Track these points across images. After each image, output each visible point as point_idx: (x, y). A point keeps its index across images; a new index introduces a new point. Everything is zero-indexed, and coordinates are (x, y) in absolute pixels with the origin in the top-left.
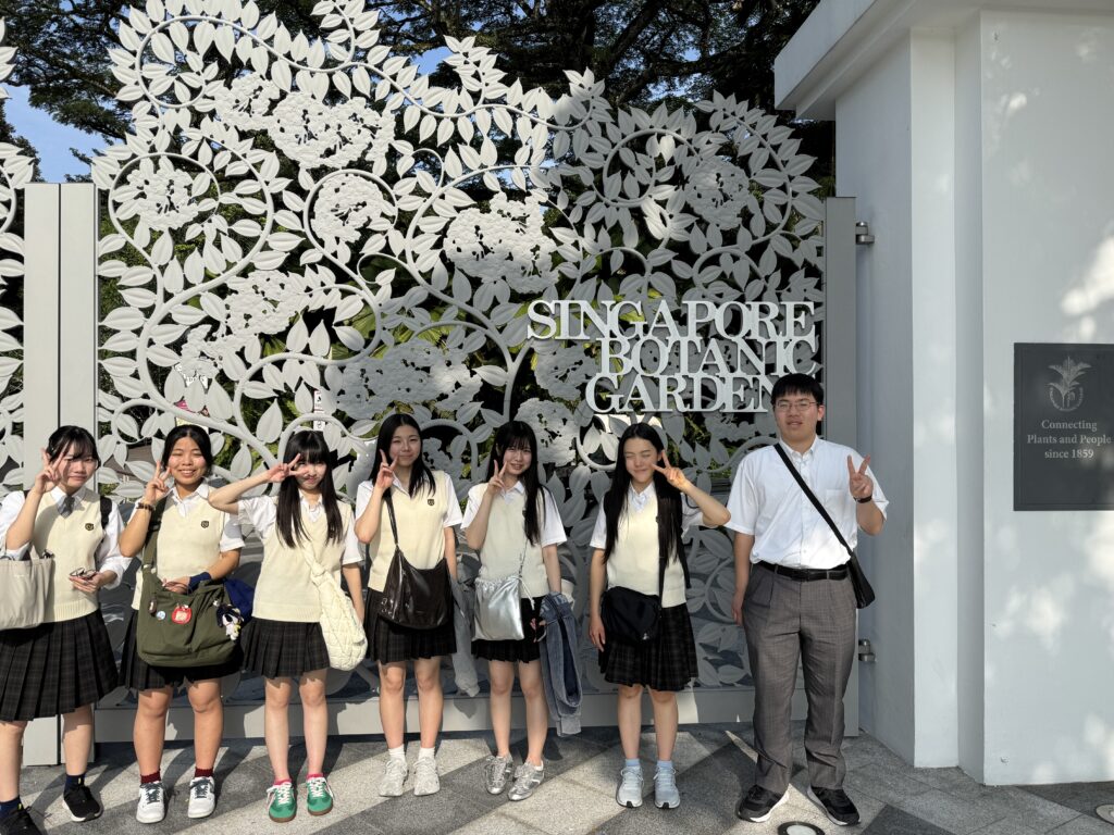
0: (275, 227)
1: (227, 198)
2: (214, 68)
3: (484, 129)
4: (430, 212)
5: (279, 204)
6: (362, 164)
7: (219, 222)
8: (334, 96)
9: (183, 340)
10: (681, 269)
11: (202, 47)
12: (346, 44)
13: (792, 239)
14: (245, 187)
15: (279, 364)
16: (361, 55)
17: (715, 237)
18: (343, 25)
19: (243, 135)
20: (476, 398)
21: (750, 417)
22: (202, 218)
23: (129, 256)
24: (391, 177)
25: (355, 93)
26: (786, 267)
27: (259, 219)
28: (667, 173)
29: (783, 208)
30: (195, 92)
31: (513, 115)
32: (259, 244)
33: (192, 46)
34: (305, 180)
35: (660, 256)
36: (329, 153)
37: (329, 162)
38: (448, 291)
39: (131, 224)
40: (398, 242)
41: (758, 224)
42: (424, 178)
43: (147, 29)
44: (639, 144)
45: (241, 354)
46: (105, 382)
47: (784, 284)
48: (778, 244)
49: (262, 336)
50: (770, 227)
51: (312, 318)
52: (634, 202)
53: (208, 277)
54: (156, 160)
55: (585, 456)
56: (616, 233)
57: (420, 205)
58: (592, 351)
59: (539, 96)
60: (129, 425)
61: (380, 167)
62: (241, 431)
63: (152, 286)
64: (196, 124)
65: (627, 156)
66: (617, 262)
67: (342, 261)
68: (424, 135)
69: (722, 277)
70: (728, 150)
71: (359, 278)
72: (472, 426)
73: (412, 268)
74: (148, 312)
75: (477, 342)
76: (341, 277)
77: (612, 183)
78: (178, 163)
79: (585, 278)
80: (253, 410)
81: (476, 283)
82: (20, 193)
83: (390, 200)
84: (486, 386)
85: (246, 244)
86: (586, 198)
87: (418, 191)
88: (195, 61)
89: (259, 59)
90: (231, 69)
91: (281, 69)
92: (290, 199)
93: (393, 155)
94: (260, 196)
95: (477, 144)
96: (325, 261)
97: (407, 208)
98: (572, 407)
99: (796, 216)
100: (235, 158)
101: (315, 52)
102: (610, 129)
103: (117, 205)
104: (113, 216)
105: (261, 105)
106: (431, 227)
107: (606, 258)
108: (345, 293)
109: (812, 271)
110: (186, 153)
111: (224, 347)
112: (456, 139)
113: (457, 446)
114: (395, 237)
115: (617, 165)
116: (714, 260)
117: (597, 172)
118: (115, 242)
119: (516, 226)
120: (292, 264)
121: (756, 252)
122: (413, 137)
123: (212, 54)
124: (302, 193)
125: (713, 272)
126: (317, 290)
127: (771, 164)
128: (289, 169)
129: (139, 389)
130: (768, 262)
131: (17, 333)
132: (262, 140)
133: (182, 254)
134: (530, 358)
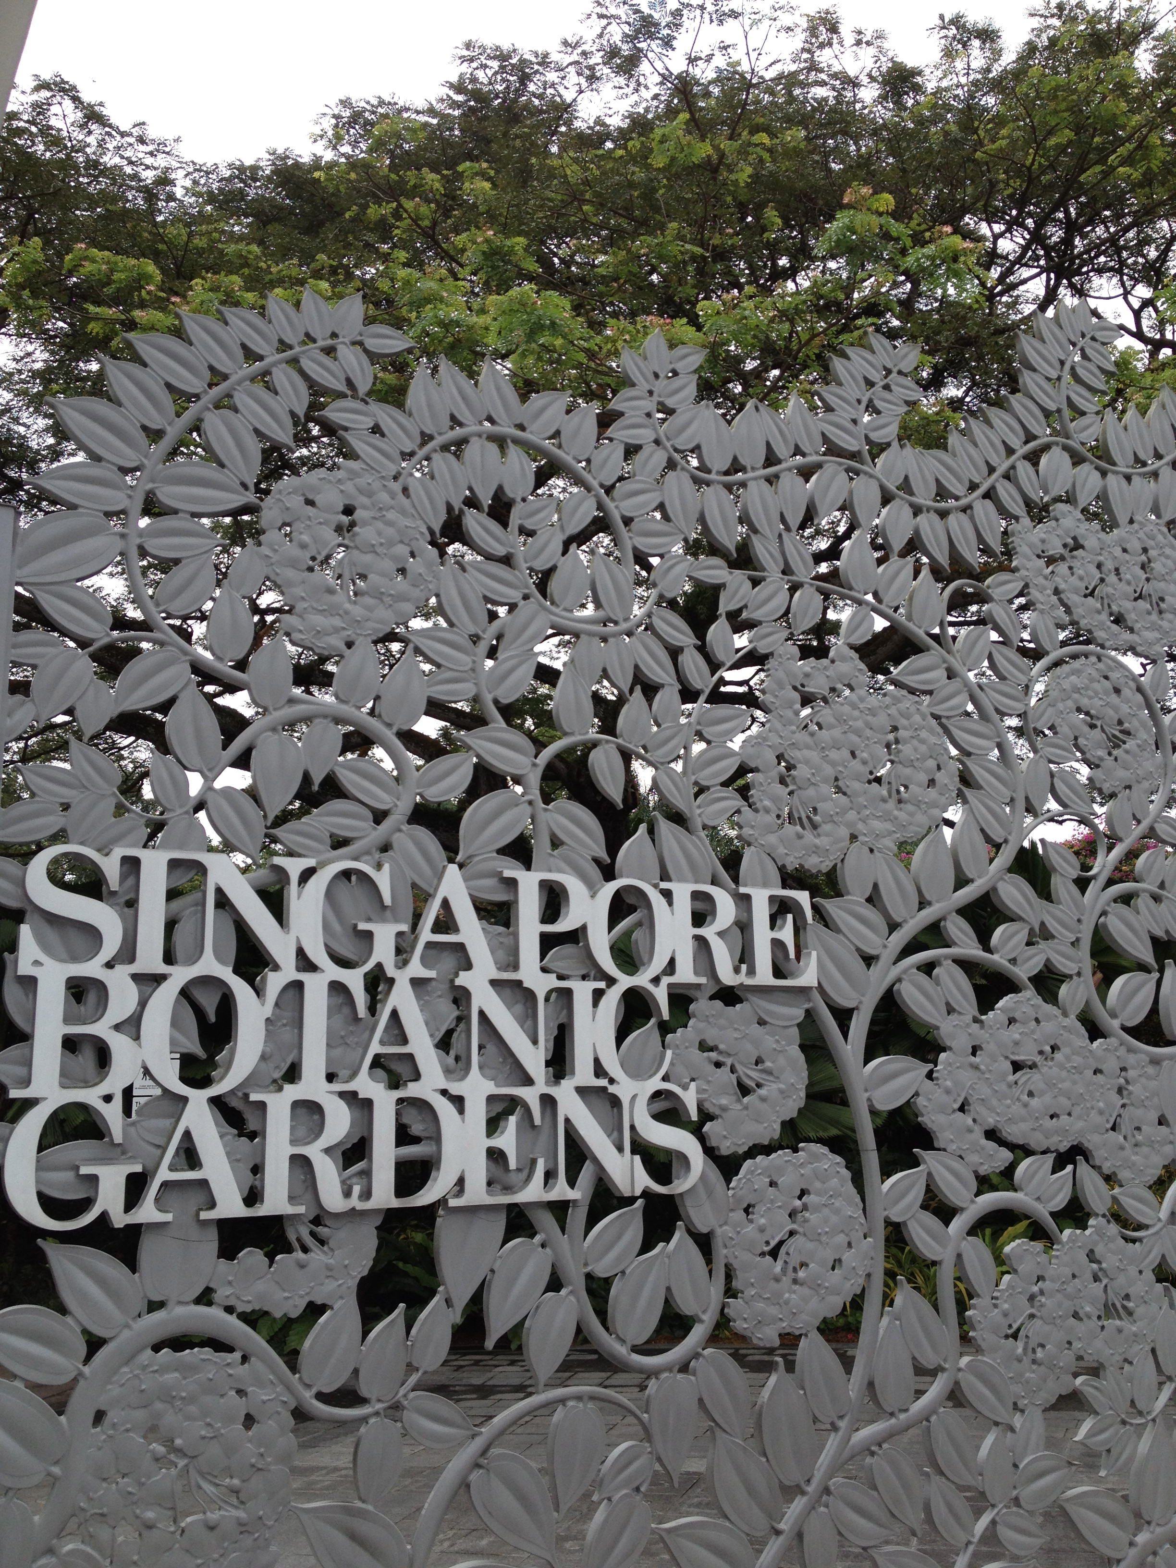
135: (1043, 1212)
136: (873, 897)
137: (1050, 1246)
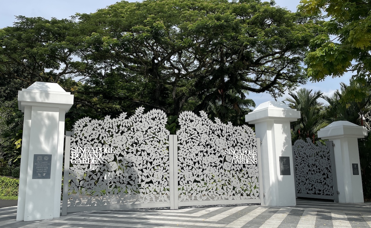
0: (197, 140)
1: (191, 137)
2: (190, 120)
3: (219, 129)
4: (214, 139)
5: (197, 138)
6: (206, 133)
7: (190, 140)
8: (203, 125)
9: (187, 154)
10: (241, 146)
11: (188, 118)
12: (204, 118)
13: (253, 143)
14: (193, 135)
15: (197, 157)
16: (206, 119)
17: (245, 142)
18: (204, 116)
19: (193, 129)
20: (219, 162)
21: (250, 165)
22: (189, 139)
23: (181, 144)
24: (209, 134)
25: (205, 124)
26: (253, 146)
27: (195, 139)
28: (239, 134)
29: (252, 139)
30: (188, 124)
31: (223, 127)
32: (195, 142)
33: (187, 118)
34: (200, 134)
35: (239, 144)
37: (202, 132)
38: (216, 148)
39: (181, 140)
40: (210, 142)
41: (249, 140)
42: (213, 134)
43: (183, 116)
44: (236, 131)
45: (193, 156)
46: (178, 160)
47: (253, 148)
48: (252, 143)
49: (196, 154)
50: (251, 141)
51: (201, 152)
52: (236, 138)
53: (190, 146)
54: (183, 132)
55: (232, 169)
56: (234, 141)
57: (213, 138)
58: (232, 156)
59: (225, 125)
60: (181, 165)
61: (208, 133)
62: (193, 166)
63: (183, 148)
64: (188, 128)
65: (235, 132)
66: (234, 145)
67: (204, 145)
68: (213, 130)
69: (246, 147)
70: (246, 132)
71: (206, 147)
72: (219, 165)
73: (212, 145)
74: (183, 151)
75: (219, 155)
76: (204, 147)
77: (233, 135)
78: (186, 132)
79: (231, 146)
80: (195, 163)
81: (219, 147)
82: (168, 136)
83: (209, 137)
84: (220, 160)
86: (230, 137)
87: (212, 136)
88: (187, 120)
89: (194, 119)
90: (192, 121)
91: (197, 121)
92: (198, 137)
93: (209, 132)
94: (195, 136)
95: (218, 130)
96: (202, 145)
97: (211, 138)
98: (230, 163)
99: (253, 140)
100: (192, 132)
101: (201, 119)
102: (233, 129)
103: (179, 137)
104: (179, 139)
105: (195, 125)
106: (214, 140)
107: (233, 144)
108: (205, 148)
109: (255, 146)
110: (187, 131)
111: (191, 155)
112: (216, 130)
113: (217, 168)
114: (210, 141)
116: (245, 145)
117: (232, 134)
118: (179, 142)
119: (223, 140)
120: (199, 145)
121: (249, 144)
122: (211, 129)
123: (190, 119)
124: (200, 136)
125: (245, 146)
126: (201, 148)
127: (251, 133)
128: (198, 133)
129: (182, 160)
130: (251, 145)
131: (168, 153)
132: (195, 130)
133: (187, 143)
134: (225, 157)
135: (130, 166)
136: (120, 148)
137: (130, 168)
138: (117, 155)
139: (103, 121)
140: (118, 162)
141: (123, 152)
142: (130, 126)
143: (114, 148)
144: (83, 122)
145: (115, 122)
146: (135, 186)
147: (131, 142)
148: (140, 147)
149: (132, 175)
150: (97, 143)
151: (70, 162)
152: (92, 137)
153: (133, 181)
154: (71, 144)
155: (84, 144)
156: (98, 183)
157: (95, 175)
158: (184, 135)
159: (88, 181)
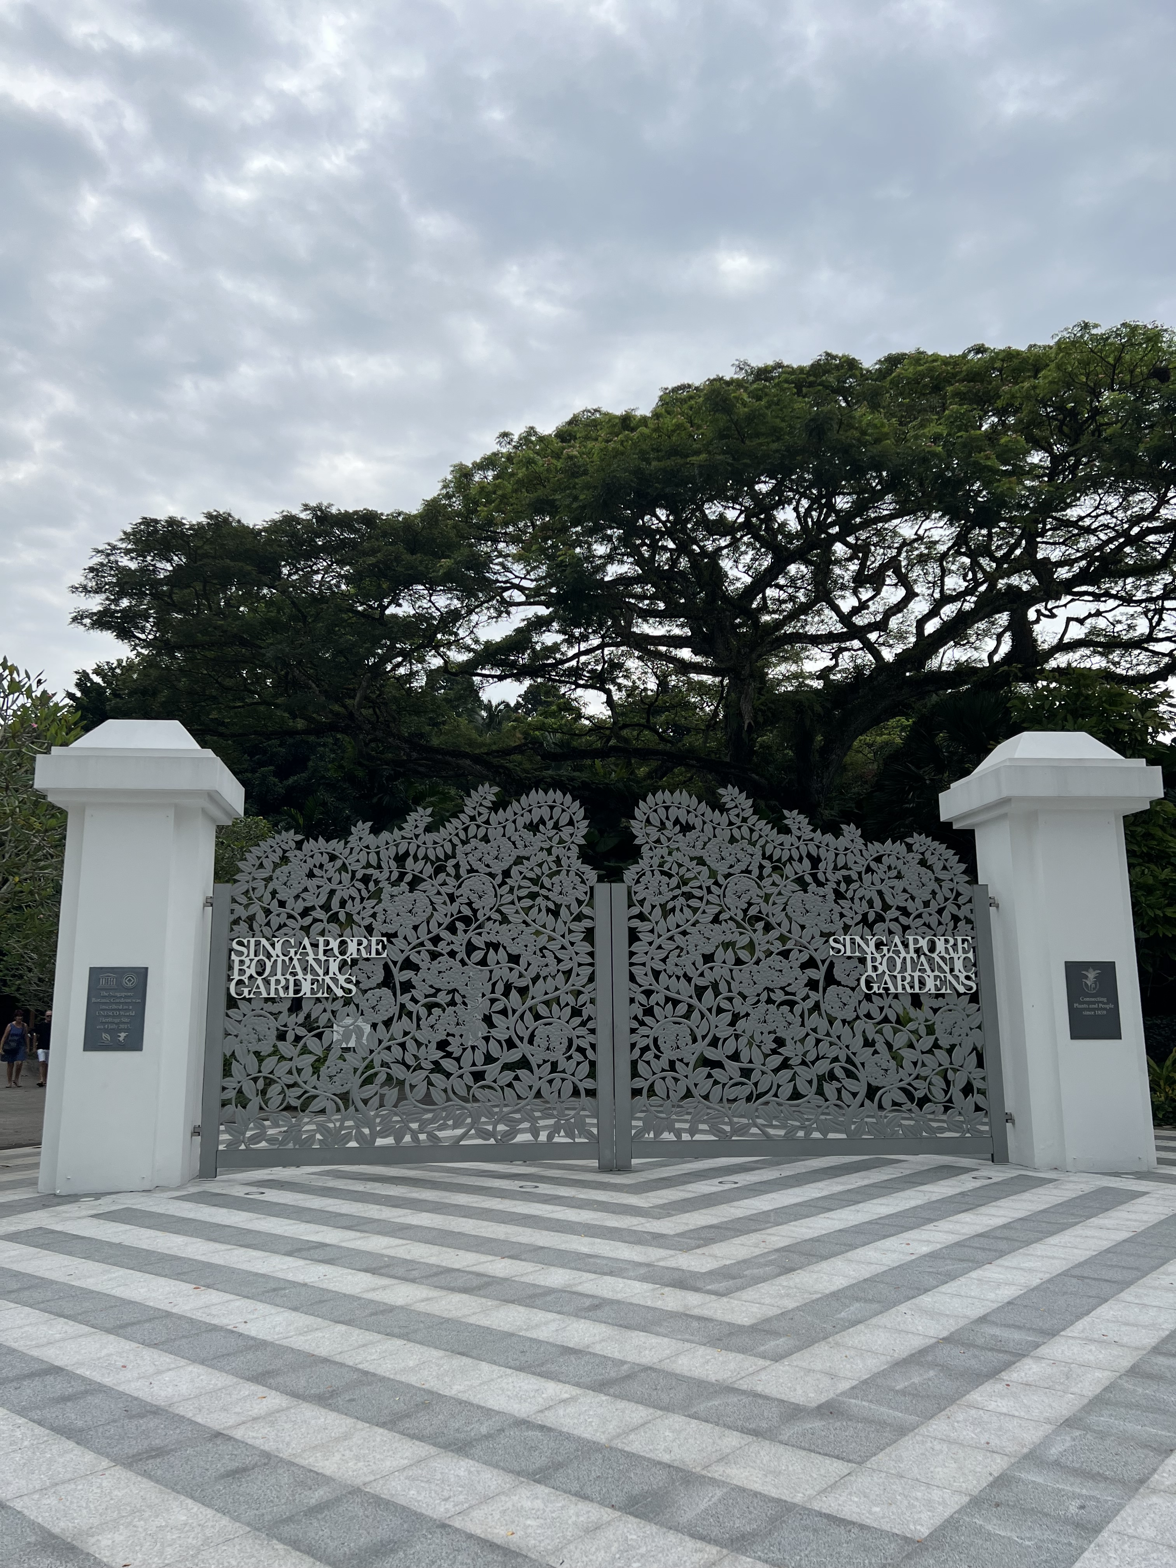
0: (708, 902)
1: (685, 889)
2: (678, 827)
3: (804, 855)
4: (780, 894)
5: (709, 891)
6: (748, 871)
7: (682, 900)
8: (733, 840)
9: (667, 957)
10: (904, 920)
11: (673, 819)
12: (738, 815)
13: (959, 907)
14: (692, 884)
15: (711, 968)
16: (745, 820)
17: (919, 903)
18: (736, 807)
19: (692, 859)
20: (806, 986)
21: (943, 995)
22: (674, 898)
23: (641, 917)
24: (761, 877)
25: (743, 838)
26: (956, 919)
27: (701, 899)
28: (894, 873)
29: (952, 890)
30: (669, 839)
31: (818, 847)
32: (700, 911)
33: (667, 818)
34: (721, 880)
35: (893, 913)
36: (731, 866)
37: (731, 871)
38: (790, 932)
39: (642, 902)
40: (765, 908)
41: (940, 897)
42: (776, 877)
43: (648, 812)
44: (878, 860)
45: (694, 964)
46: (632, 978)
47: (955, 927)
48: (951, 908)
49: (703, 955)
50: (946, 899)
51: (726, 945)
52: (879, 887)
53: (678, 926)
54: (652, 871)
55: (861, 1016)
56: (871, 903)
57: (775, 890)
58: (862, 960)
59: (829, 837)
60: (642, 998)
61: (756, 872)
62: (695, 1002)
63: (652, 931)
64: (670, 854)
65: (873, 865)
66: (871, 917)
67: (739, 918)
68: (775, 858)
69: (924, 924)
70: (923, 863)
71: (747, 926)
72: (804, 1000)
73: (773, 921)
74: (650, 944)
75: (805, 957)
76: (739, 926)
77: (866, 878)
78: (663, 873)
79: (856, 924)
80: (700, 992)
81: (803, 927)
82: (592, 888)
83: (759, 887)
84: (810, 980)
85: (695, 910)
86: (853, 886)
87: (774, 884)
88: (669, 824)
89: (698, 823)
90: (686, 828)
91: (708, 828)
92: (714, 888)
93: (761, 867)
94: (700, 887)
95: (801, 859)
96: (731, 919)
97: (768, 892)
98: (853, 989)
99: (958, 894)
100: (688, 870)
101: (725, 819)
102: (864, 852)
103: (636, 893)
104: (634, 898)
105: (699, 844)
106: (781, 900)
107: (865, 916)
108: (741, 934)
109: (969, 921)
110: (666, 868)
111: (686, 961)
112: (791, 858)
113: (797, 1009)
114: (763, 905)
115: (869, 869)
116: (919, 916)
117: (860, 873)
118: (635, 911)
119: (821, 899)
120: (716, 920)
121: (940, 912)
122: (770, 858)
123: (677, 822)
124: (720, 886)
125: (919, 922)
126: (727, 931)
127: (945, 868)
128: (713, 874)
129: (647, 981)
130: (946, 916)
131: (591, 954)
132: (701, 861)
133: (665, 915)
134: (832, 965)
135: (443, 1003)
136: (405, 938)
137: (444, 1010)
138: (395, 963)
139: (346, 843)
140: (398, 992)
141: (419, 952)
142: (442, 857)
143: (385, 939)
144: (274, 851)
145: (387, 843)
146: (461, 1076)
147: (449, 915)
148: (480, 934)
149: (450, 1039)
150: (322, 921)
151: (228, 989)
152: (304, 900)
153: (454, 1059)
154: (232, 930)
155: (275, 927)
156: (325, 1067)
157: (314, 1036)
158: (654, 883)
159: (291, 1059)
